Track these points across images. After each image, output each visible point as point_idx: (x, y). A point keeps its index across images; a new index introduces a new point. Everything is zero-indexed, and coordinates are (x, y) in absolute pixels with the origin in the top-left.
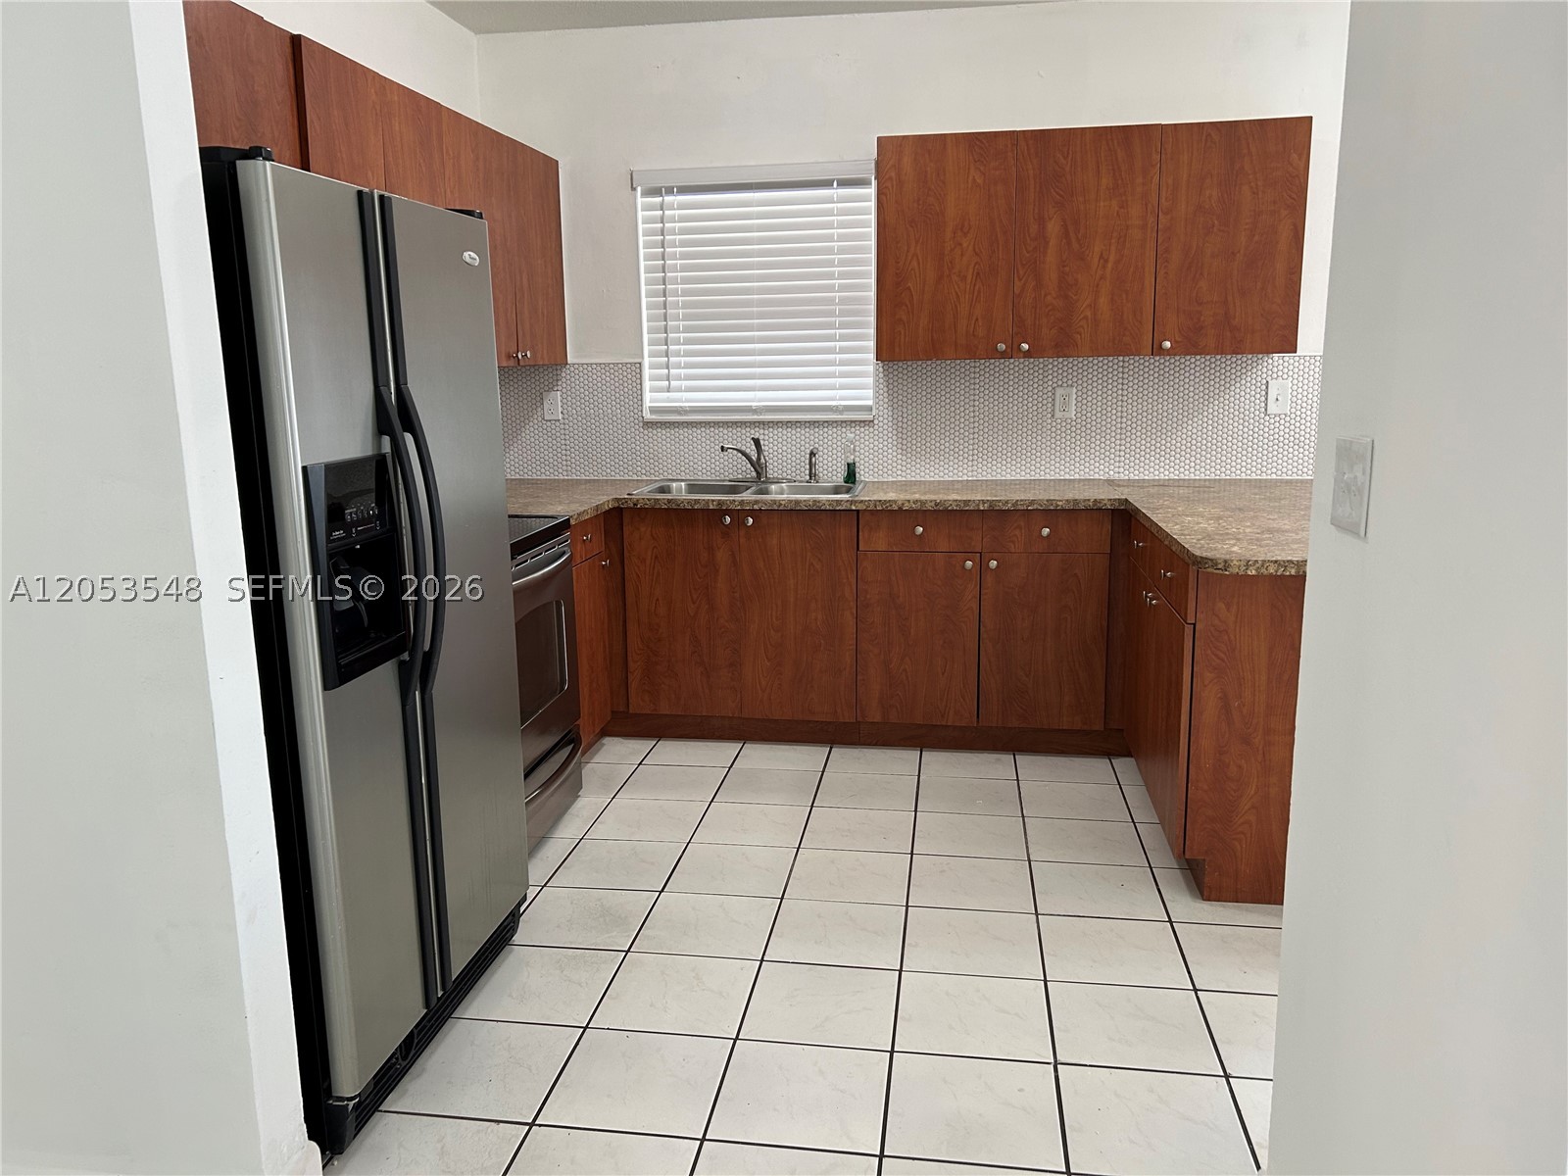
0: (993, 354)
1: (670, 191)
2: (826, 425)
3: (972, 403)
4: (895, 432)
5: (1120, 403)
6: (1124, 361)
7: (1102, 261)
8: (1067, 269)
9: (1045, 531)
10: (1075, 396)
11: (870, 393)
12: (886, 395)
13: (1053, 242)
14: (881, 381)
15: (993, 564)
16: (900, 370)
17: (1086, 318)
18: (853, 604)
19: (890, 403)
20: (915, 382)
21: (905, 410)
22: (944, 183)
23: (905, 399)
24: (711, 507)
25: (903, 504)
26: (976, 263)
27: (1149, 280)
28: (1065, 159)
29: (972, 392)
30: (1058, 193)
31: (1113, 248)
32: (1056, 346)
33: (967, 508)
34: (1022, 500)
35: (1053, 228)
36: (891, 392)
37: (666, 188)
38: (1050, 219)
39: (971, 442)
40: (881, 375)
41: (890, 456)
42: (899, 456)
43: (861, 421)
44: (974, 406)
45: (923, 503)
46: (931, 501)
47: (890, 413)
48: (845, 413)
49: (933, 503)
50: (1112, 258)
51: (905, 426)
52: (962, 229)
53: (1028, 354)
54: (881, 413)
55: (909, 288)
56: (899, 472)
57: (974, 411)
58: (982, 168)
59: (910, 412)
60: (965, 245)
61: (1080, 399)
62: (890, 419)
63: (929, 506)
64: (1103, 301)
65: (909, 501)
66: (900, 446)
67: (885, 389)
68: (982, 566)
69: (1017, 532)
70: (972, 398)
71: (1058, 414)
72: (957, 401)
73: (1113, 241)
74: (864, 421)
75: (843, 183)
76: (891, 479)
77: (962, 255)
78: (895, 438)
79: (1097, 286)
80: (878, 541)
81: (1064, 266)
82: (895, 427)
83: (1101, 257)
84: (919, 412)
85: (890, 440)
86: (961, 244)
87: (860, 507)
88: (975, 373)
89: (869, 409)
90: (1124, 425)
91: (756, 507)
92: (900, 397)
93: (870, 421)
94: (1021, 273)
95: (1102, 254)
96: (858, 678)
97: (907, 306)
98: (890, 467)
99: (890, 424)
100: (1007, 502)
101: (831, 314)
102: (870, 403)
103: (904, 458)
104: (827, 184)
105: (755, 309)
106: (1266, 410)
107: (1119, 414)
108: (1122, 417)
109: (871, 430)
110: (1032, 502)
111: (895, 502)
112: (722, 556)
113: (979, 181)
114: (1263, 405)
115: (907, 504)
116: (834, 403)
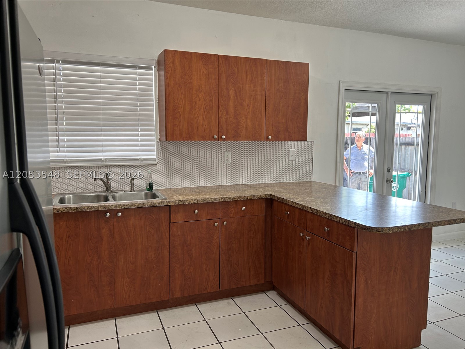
0: (213, 139)
1: (58, 62)
2: (136, 166)
3: (195, 157)
4: (166, 169)
5: (245, 157)
6: (246, 143)
7: (248, 106)
8: (237, 108)
9: (243, 208)
10: (231, 155)
11: (155, 153)
12: (162, 154)
13: (232, 98)
14: (159, 148)
15: (225, 223)
16: (167, 144)
17: (243, 127)
18: (168, 247)
19: (164, 157)
20: (173, 149)
21: (169, 160)
22: (192, 71)
23: (169, 156)
24: (100, 209)
25: (190, 201)
26: (205, 104)
27: (263, 114)
28: (235, 67)
29: (195, 153)
30: (233, 80)
31: (252, 102)
32: (234, 137)
33: (215, 201)
34: (235, 197)
35: (232, 92)
36: (164, 153)
37: (57, 60)
38: (231, 89)
39: (195, 172)
40: (159, 146)
41: (164, 179)
42: (168, 179)
43: (151, 165)
44: (196, 158)
45: (198, 200)
46: (201, 199)
47: (164, 161)
48: (144, 161)
49: (202, 200)
50: (251, 106)
51: (170, 166)
52: (199, 90)
53: (224, 140)
54: (160, 161)
55: (179, 112)
56: (168, 185)
57: (196, 160)
58: (206, 67)
59: (171, 161)
60: (200, 96)
61: (232, 156)
62: (164, 164)
63: (201, 201)
64: (249, 121)
65: (193, 200)
66: (168, 174)
67: (161, 152)
68: (221, 224)
69: (233, 209)
70: (195, 155)
71: (226, 161)
72: (190, 156)
73: (252, 99)
74: (153, 165)
75: (140, 68)
76: (164, 188)
77: (199, 100)
78: (166, 171)
79: (247, 115)
80: (179, 217)
81: (236, 107)
82: (166, 167)
83: (248, 105)
84: (175, 161)
85: (164, 172)
86: (199, 96)
87: (172, 204)
88: (196, 146)
89: (155, 160)
90: (247, 165)
91: (123, 208)
92: (167, 155)
93: (155, 165)
94: (221, 109)
95: (248, 104)
96: (171, 279)
97: (178, 119)
98: (164, 183)
99: (164, 166)
100: (230, 198)
101: (137, 120)
102: (155, 157)
103: (170, 179)
104: (134, 67)
105: (102, 117)
106: (289, 159)
107: (245, 161)
108: (246, 162)
109: (156, 168)
110: (239, 197)
111: (187, 201)
112: (105, 232)
113: (205, 72)
114: (288, 157)
115: (192, 201)
116: (139, 157)
